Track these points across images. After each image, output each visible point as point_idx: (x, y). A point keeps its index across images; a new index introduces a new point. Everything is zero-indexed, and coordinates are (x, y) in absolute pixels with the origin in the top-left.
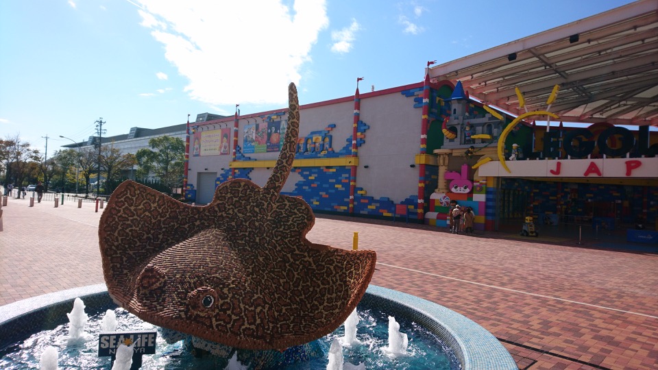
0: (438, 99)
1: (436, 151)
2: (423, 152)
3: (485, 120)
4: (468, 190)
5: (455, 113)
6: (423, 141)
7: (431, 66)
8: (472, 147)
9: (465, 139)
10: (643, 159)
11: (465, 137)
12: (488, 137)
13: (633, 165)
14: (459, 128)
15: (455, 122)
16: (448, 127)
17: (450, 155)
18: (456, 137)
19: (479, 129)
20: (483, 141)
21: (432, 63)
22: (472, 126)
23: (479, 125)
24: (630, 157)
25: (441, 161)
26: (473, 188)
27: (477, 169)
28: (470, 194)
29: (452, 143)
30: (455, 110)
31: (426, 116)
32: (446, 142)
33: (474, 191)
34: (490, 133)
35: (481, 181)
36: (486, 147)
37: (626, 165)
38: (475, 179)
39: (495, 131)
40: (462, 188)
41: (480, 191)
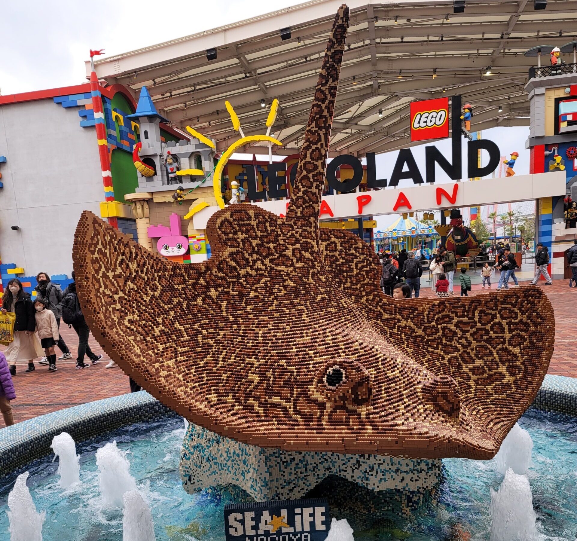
0: (114, 114)
1: (128, 196)
2: (109, 199)
3: (190, 148)
4: (183, 251)
5: (147, 137)
6: (107, 181)
7: (96, 58)
8: (181, 189)
9: (168, 177)
10: (372, 193)
11: (168, 173)
12: (199, 172)
13: (364, 200)
14: (157, 161)
15: (150, 152)
16: (141, 160)
17: (149, 201)
18: (155, 174)
19: (185, 161)
20: (193, 179)
21: (97, 53)
22: (175, 158)
23: (184, 155)
24: (360, 191)
25: (139, 211)
26: (189, 246)
27: (191, 218)
28: (187, 255)
29: (150, 184)
30: (146, 133)
31: (104, 142)
32: (141, 181)
33: (191, 251)
34: (199, 166)
35: (199, 237)
36: (198, 188)
37: (357, 201)
38: (190, 234)
39: (207, 164)
40: (176, 249)
41: (199, 250)
